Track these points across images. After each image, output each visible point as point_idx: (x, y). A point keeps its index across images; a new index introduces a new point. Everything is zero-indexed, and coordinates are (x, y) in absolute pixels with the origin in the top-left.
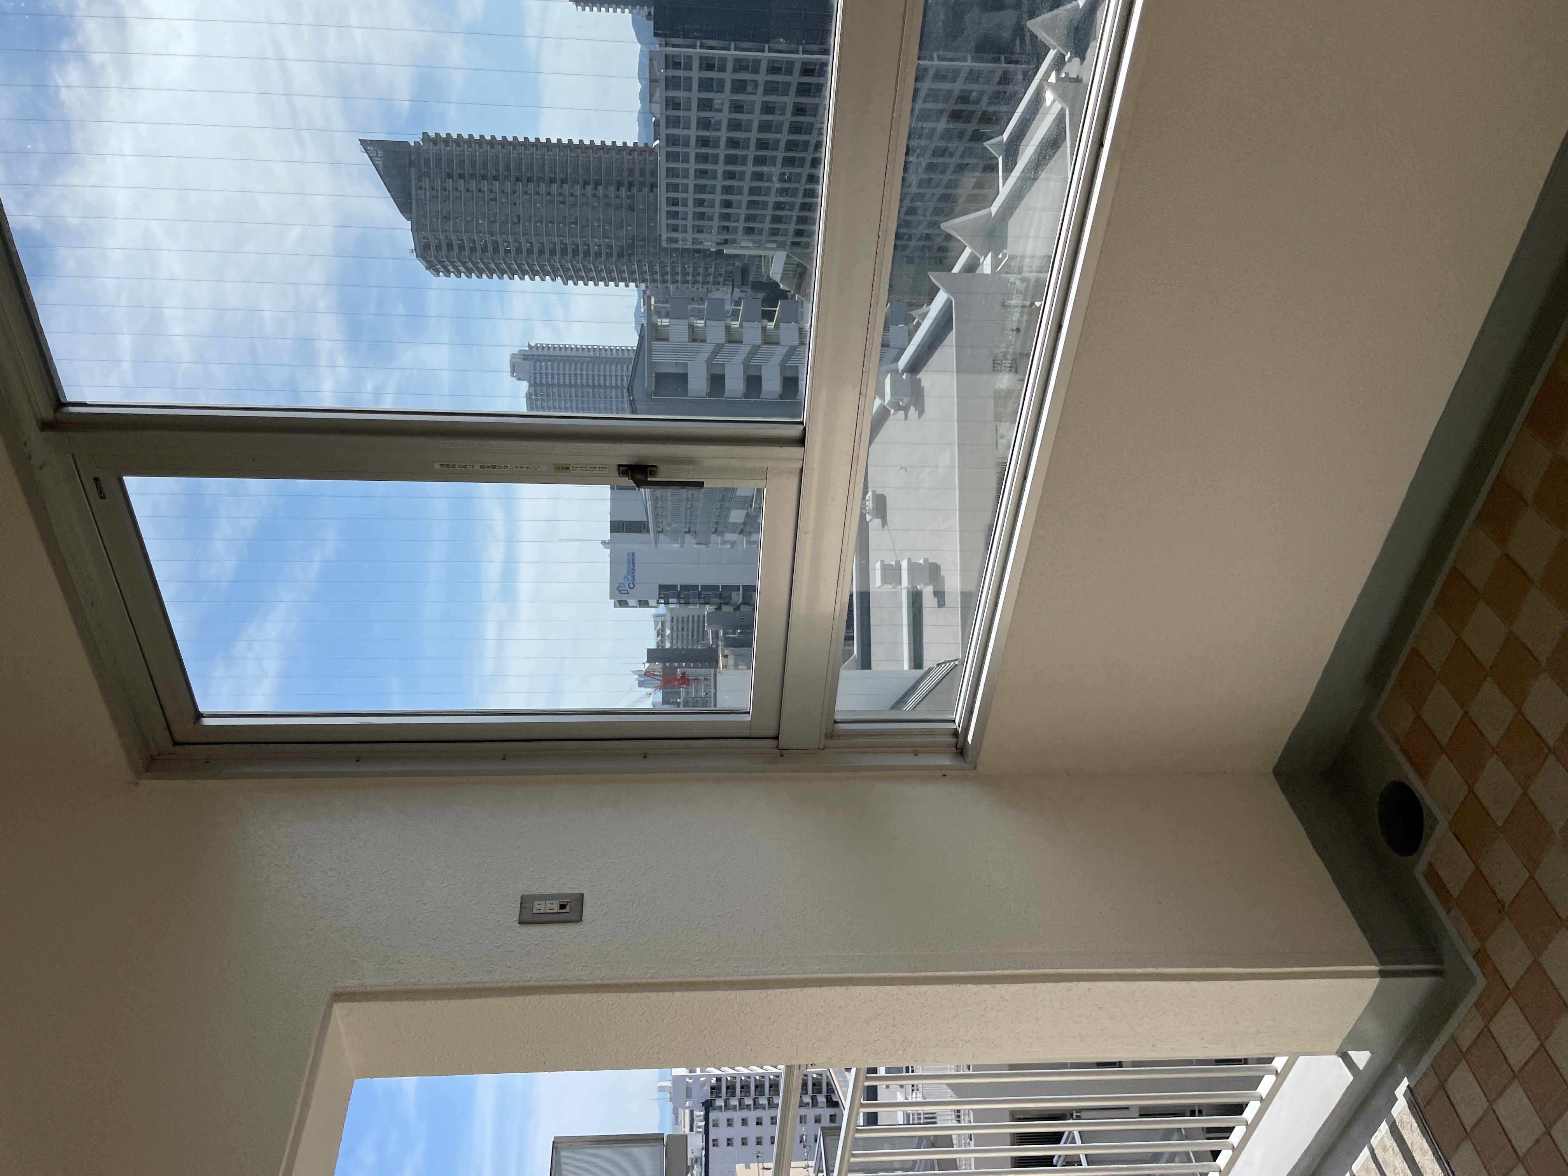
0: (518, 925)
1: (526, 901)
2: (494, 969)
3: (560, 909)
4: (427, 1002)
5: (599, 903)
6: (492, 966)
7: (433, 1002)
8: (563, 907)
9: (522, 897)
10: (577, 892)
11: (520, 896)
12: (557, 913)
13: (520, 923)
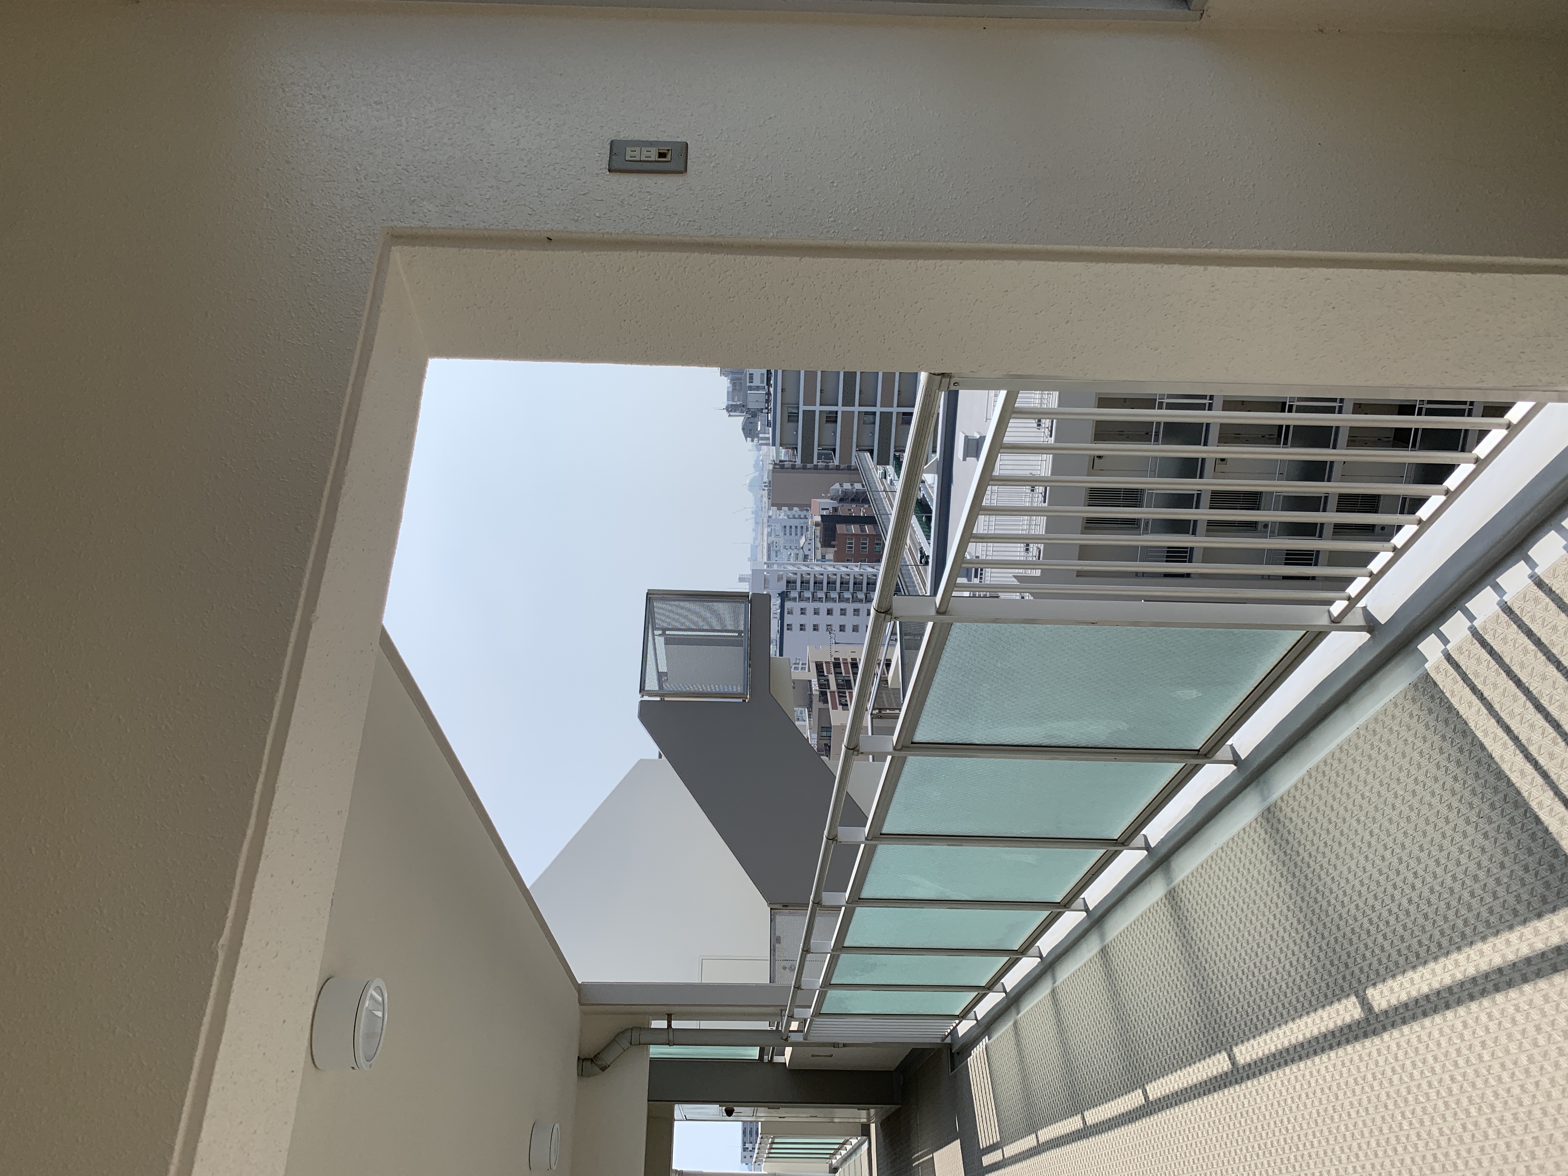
0: (608, 173)
1: (616, 148)
2: (580, 218)
3: (659, 157)
4: (502, 252)
5: (707, 154)
6: (578, 215)
7: (509, 251)
8: (662, 155)
9: (612, 143)
10: (679, 140)
11: (609, 142)
12: (656, 161)
13: (610, 171)
